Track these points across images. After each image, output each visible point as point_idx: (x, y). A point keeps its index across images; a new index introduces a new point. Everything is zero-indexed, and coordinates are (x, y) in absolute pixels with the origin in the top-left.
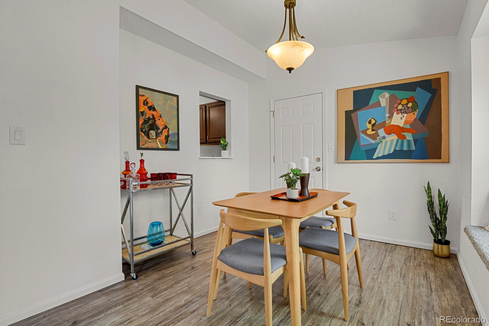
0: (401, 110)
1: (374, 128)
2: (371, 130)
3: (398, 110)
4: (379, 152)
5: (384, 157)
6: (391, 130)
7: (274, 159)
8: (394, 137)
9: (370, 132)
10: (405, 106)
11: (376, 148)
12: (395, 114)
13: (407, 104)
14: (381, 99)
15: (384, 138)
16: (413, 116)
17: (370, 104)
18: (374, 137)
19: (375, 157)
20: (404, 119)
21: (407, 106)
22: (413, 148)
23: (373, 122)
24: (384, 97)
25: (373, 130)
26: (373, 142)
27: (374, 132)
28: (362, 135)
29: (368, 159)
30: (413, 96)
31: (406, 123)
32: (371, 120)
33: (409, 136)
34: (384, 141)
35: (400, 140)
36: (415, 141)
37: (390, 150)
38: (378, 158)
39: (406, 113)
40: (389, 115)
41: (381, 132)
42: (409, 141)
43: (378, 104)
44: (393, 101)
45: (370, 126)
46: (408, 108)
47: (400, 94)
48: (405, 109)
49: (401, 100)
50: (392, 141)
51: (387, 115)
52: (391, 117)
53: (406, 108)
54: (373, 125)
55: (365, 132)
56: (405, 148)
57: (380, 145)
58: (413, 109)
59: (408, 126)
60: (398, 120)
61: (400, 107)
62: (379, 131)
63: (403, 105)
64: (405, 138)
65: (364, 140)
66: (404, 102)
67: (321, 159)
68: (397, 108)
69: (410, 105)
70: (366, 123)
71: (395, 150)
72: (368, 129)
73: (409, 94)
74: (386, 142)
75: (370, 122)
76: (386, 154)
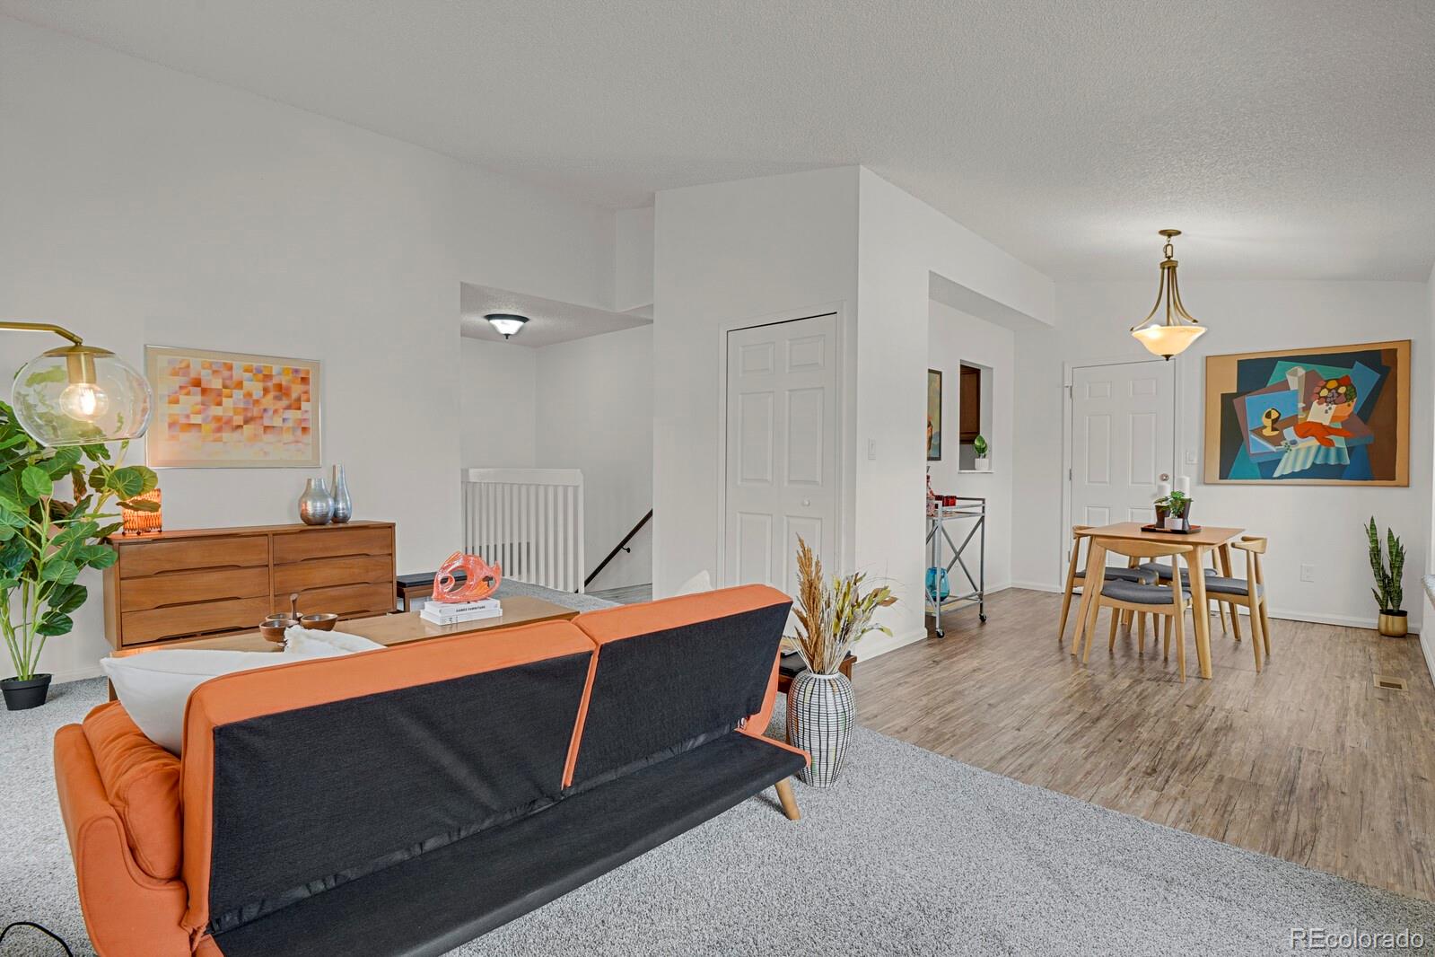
0: (1326, 397)
1: (1275, 426)
2: (1269, 429)
3: (1320, 397)
4: (1284, 468)
5: (1293, 475)
6: (1306, 430)
7: (1071, 474)
8: (1313, 442)
9: (1268, 432)
10: (1334, 391)
11: (1280, 460)
12: (1315, 403)
13: (1337, 389)
14: (1289, 378)
15: (1294, 443)
16: (1348, 409)
17: (1268, 385)
18: (1275, 441)
19: (1276, 474)
20: (1331, 413)
21: (1337, 392)
22: (1347, 461)
23: (1274, 415)
24: (1295, 374)
25: (1274, 429)
26: (1273, 449)
27: (1276, 433)
28: (1252, 436)
29: (1263, 478)
30: (1347, 376)
31: (1334, 419)
32: (1270, 412)
33: (1340, 442)
34: (1294, 448)
35: (1323, 447)
36: (1351, 450)
37: (1305, 462)
38: (1282, 477)
39: (1335, 404)
40: (1304, 405)
41: (1290, 433)
42: (1339, 451)
43: (1284, 385)
44: (1311, 384)
45: (1268, 423)
46: (1339, 394)
47: (1324, 371)
48: (1333, 396)
49: (1327, 381)
50: (1309, 448)
51: (1301, 405)
52: (1307, 409)
53: (1336, 395)
54: (1274, 421)
55: (1258, 431)
56: (1332, 462)
57: (1286, 454)
58: (1348, 397)
59: (1338, 426)
60: (1321, 414)
61: (1324, 393)
62: (1284, 431)
63: (1330, 390)
64: (1333, 445)
65: (1257, 446)
66: (1333, 384)
67: (1171, 477)
68: (1319, 393)
69: (1342, 390)
70: (1262, 415)
71: (1313, 463)
72: (1265, 427)
73: (1342, 372)
74: (1298, 450)
75: (1268, 416)
76: (1297, 470)
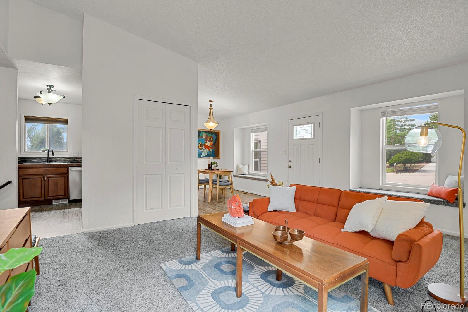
4: (203, 155)
5: (204, 157)
6: (207, 147)
8: (207, 150)
11: (202, 153)
14: (203, 136)
16: (212, 143)
17: (200, 136)
18: (201, 149)
19: (201, 157)
22: (212, 154)
23: (201, 143)
24: (204, 135)
25: (201, 147)
26: (201, 151)
31: (210, 145)
33: (211, 150)
34: (204, 151)
35: (209, 151)
36: (213, 151)
38: (202, 157)
39: (210, 142)
41: (203, 148)
42: (211, 151)
43: (202, 137)
44: (207, 136)
47: (209, 135)
50: (206, 151)
51: (205, 142)
52: (206, 142)
54: (201, 145)
55: (198, 147)
56: (210, 154)
58: (212, 141)
59: (211, 146)
60: (208, 144)
61: (209, 139)
65: (198, 150)
66: (210, 138)
69: (211, 139)
71: (207, 154)
73: (211, 135)
74: (205, 151)
75: (200, 144)
76: (205, 155)
